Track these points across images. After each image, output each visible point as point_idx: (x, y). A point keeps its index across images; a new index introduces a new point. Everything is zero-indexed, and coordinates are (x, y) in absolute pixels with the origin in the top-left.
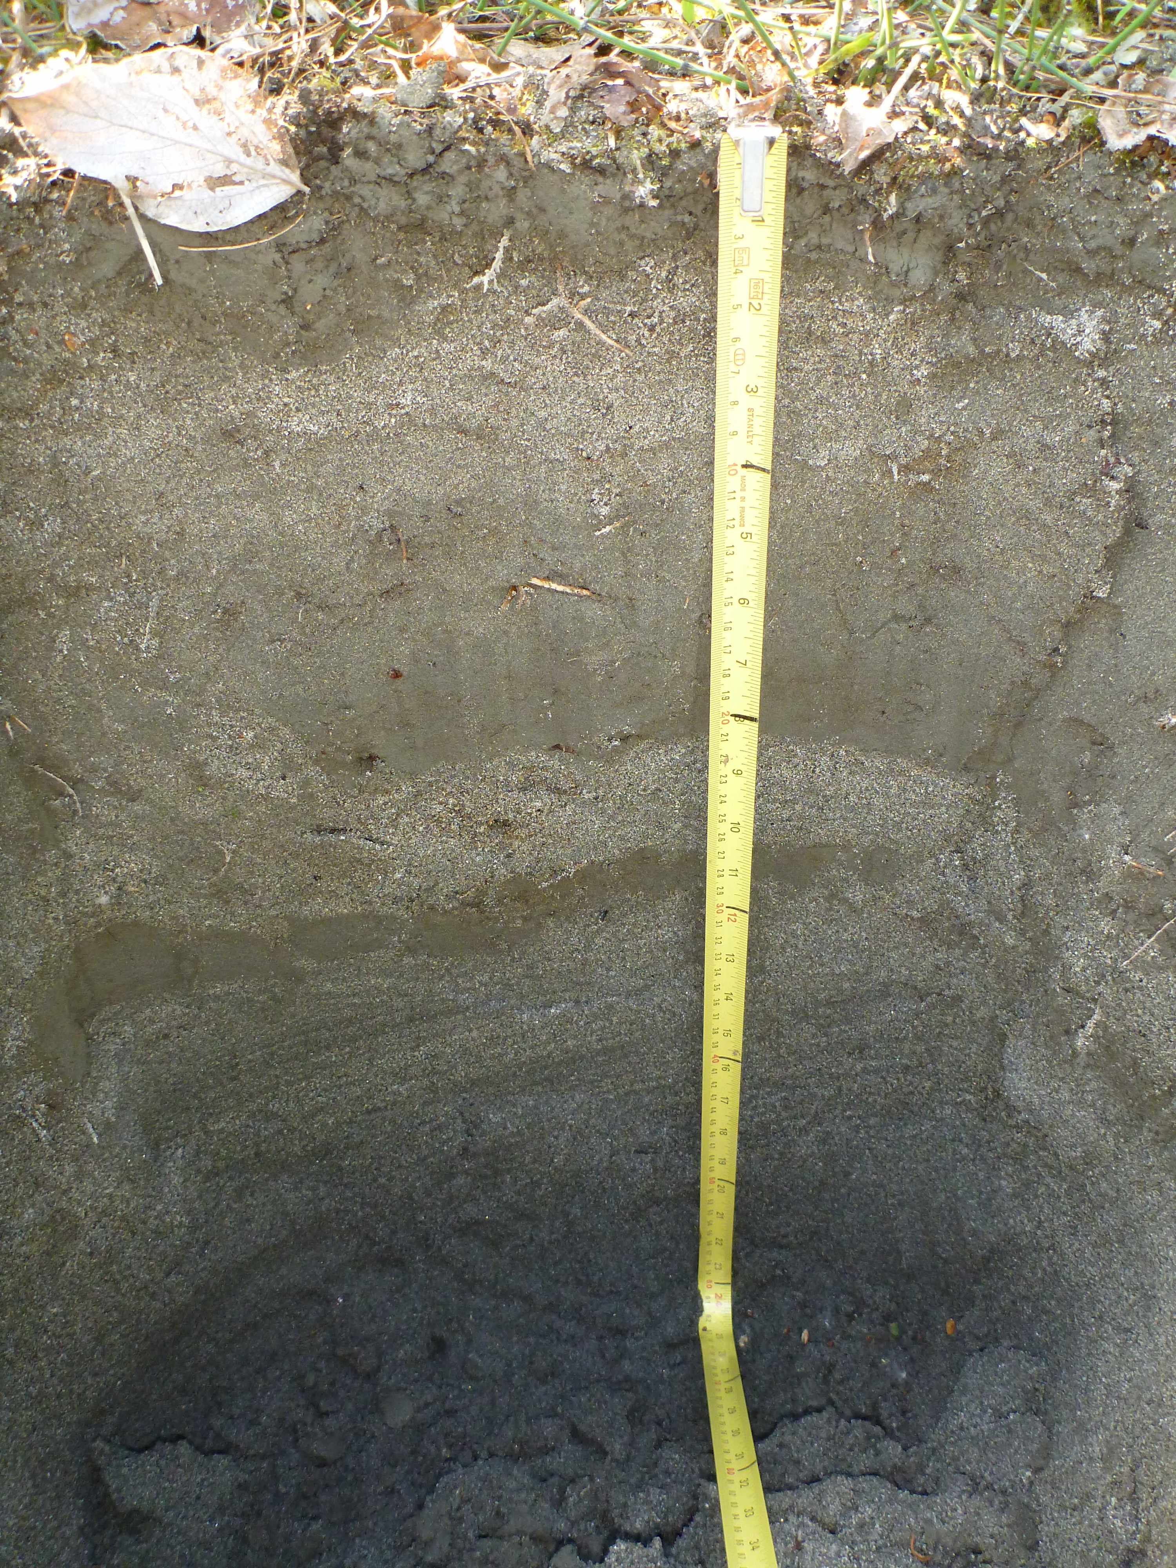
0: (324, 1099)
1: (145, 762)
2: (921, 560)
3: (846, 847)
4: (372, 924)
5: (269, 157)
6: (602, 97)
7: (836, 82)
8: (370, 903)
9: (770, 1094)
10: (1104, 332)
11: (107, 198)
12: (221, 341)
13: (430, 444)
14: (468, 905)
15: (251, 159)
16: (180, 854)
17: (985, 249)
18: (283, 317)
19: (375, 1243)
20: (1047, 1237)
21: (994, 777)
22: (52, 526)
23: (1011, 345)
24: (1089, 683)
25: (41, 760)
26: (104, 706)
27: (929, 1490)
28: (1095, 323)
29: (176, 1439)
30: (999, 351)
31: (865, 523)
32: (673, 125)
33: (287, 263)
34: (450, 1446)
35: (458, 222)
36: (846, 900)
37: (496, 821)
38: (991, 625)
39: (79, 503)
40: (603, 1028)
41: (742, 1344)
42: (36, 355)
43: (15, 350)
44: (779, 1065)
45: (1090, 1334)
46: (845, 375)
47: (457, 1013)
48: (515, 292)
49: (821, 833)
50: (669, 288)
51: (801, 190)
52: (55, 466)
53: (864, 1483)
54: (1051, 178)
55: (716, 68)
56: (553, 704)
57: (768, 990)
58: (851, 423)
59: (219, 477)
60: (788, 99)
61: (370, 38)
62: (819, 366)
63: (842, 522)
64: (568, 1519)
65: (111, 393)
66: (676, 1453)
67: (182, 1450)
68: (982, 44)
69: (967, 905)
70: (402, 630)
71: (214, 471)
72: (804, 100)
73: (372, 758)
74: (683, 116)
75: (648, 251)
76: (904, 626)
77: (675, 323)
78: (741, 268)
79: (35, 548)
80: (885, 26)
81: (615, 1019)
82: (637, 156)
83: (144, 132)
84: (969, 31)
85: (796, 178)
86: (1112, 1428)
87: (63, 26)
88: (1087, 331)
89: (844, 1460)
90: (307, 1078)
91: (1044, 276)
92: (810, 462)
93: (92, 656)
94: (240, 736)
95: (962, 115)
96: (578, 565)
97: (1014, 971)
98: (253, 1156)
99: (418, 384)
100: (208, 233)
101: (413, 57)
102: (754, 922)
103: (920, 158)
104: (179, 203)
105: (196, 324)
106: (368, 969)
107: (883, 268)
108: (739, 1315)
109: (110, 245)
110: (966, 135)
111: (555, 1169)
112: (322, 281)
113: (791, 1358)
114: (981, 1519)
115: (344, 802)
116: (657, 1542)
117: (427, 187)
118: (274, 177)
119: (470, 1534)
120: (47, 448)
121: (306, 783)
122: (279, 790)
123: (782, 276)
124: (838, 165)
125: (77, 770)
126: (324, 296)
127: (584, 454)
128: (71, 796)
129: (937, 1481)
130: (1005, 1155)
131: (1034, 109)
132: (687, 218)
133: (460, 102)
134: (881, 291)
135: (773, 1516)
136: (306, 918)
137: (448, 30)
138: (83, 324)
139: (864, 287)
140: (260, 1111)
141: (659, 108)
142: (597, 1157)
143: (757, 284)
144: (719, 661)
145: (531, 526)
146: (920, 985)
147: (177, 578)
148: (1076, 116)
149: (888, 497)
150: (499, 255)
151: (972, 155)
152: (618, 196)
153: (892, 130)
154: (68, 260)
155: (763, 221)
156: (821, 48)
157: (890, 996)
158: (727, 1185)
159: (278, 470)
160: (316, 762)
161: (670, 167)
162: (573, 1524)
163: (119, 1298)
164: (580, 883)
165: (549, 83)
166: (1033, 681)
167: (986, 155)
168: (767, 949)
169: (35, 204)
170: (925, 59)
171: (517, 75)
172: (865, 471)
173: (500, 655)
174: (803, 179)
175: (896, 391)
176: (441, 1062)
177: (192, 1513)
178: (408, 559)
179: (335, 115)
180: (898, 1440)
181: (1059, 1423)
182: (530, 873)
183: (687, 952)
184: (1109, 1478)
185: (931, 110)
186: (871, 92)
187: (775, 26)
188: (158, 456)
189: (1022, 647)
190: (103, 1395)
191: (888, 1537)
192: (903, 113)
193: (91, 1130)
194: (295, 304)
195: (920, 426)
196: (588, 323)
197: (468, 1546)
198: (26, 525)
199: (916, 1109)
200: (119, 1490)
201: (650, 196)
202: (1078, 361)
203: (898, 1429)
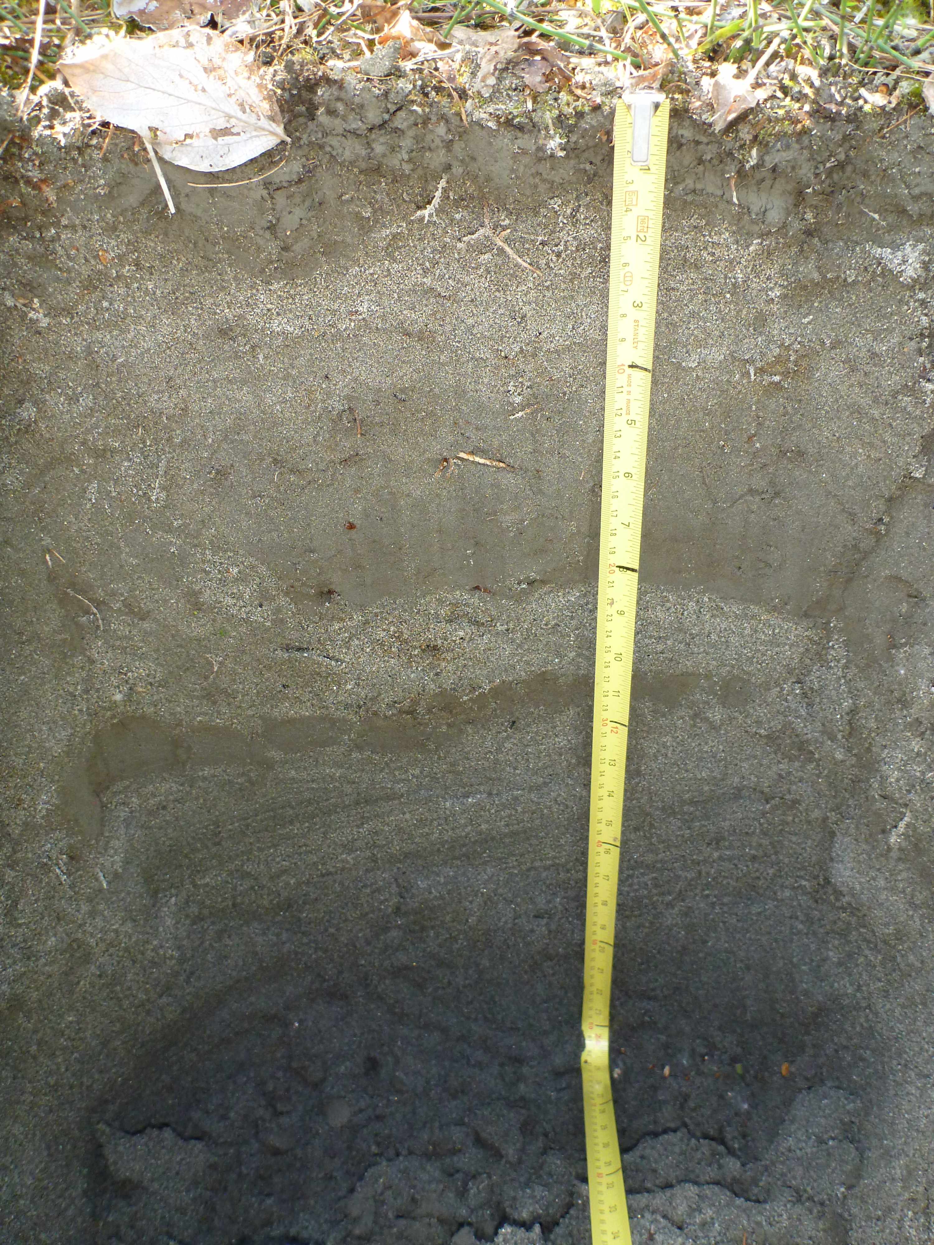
0: (287, 864)
1: (153, 589)
2: (773, 445)
3: (708, 676)
4: (328, 725)
5: (260, 114)
6: (523, 69)
7: (711, 59)
8: (327, 708)
9: (643, 874)
10: (924, 262)
11: (134, 144)
12: (220, 259)
13: (382, 343)
14: (404, 712)
15: (246, 115)
16: (179, 663)
17: (829, 194)
18: (268, 240)
19: (325, 980)
20: (864, 998)
21: (829, 622)
22: (87, 401)
23: (848, 272)
24: (907, 548)
25: (73, 585)
26: (122, 544)
27: (761, 1198)
28: (917, 254)
29: (161, 1127)
30: (838, 277)
31: (727, 414)
32: (579, 92)
33: (272, 198)
34: (378, 1144)
35: (407, 168)
36: (707, 719)
37: (428, 646)
38: (827, 499)
39: (108, 384)
40: (510, 816)
41: (616, 1076)
42: (76, 267)
43: (61, 262)
44: (652, 851)
45: (897, 1079)
46: (713, 295)
47: (394, 799)
48: (451, 224)
49: (688, 664)
50: (573, 222)
51: (680, 146)
52: (90, 353)
53: (708, 1191)
54: (884, 137)
55: (616, 48)
56: (473, 554)
57: (643, 790)
58: (717, 333)
59: (215, 366)
60: (672, 72)
61: (344, 22)
62: (692, 287)
63: (708, 413)
64: (469, 1207)
65: (133, 297)
66: (558, 1159)
67: (166, 1135)
68: (831, 30)
69: (806, 726)
70: (357, 491)
71: (213, 360)
72: (685, 73)
73: (330, 592)
74: (588, 85)
75: (557, 193)
76: (758, 498)
77: (577, 250)
78: (630, 207)
79: (72, 417)
80: (751, 15)
81: (519, 809)
82: (549, 117)
83: (163, 93)
84: (821, 19)
85: (677, 136)
86: (911, 1155)
87: (110, 13)
88: (910, 261)
89: (693, 1171)
90: (275, 846)
91: (876, 216)
92: (684, 364)
93: (114, 504)
94: (228, 571)
95: (812, 85)
96: (496, 443)
97: (842, 781)
98: (230, 906)
99: (373, 295)
100: (211, 173)
101: (376, 37)
102: (632, 734)
103: (777, 120)
104: (189, 148)
105: (200, 245)
106: (324, 761)
107: (744, 208)
108: (614, 1052)
109: (135, 181)
110: (815, 102)
111: (470, 927)
112: (299, 212)
113: (655, 1088)
114: (801, 1224)
115: (308, 626)
116: (537, 1228)
117: (382, 140)
118: (264, 129)
119: (390, 1215)
120: (83, 340)
121: (278, 610)
122: (257, 616)
123: (663, 214)
124: (710, 125)
125: (100, 594)
126: (301, 225)
127: (503, 354)
128: (95, 614)
129: (768, 1192)
130: (833, 931)
131: (871, 81)
132: (588, 167)
133: (411, 72)
134: (743, 227)
135: (632, 1213)
136: (276, 719)
137: (405, 17)
138: (113, 243)
139: (730, 224)
140: (237, 871)
141: (568, 79)
142: (503, 920)
143: (643, 221)
144: (607, 523)
145: (459, 411)
146: (767, 790)
147: (181, 445)
148: (905, 87)
149: (746, 393)
150: (438, 194)
151: (819, 117)
152: (534, 148)
153: (755, 97)
154: (102, 193)
155: (649, 169)
156: (700, 33)
157: (742, 798)
158: (606, 946)
159: (261, 362)
160: (287, 594)
161: (575, 125)
162: (472, 1211)
163: (121, 1013)
164: (493, 697)
165: (481, 58)
166: (862, 545)
167: (831, 118)
168: (643, 757)
169: (79, 148)
170: (784, 41)
171: (458, 52)
172: (727, 372)
173: (434, 513)
174: (682, 136)
175: (754, 308)
176: (380, 837)
177: (171, 1185)
178: (362, 434)
179: (313, 81)
180: (739, 1158)
181: (870, 1150)
182: (454, 689)
183: (578, 757)
184: (907, 1196)
185: (787, 82)
186: (739, 68)
187: (664, 15)
188: (169, 348)
189: (852, 517)
190: (107, 1088)
191: (725, 1234)
192: (765, 84)
193: (102, 878)
194: (278, 231)
195: (773, 337)
196: (507, 249)
197: (387, 1223)
198: (65, 400)
199: (761, 891)
200: (115, 1163)
201: (558, 149)
202: (902, 285)
203: (740, 1149)
